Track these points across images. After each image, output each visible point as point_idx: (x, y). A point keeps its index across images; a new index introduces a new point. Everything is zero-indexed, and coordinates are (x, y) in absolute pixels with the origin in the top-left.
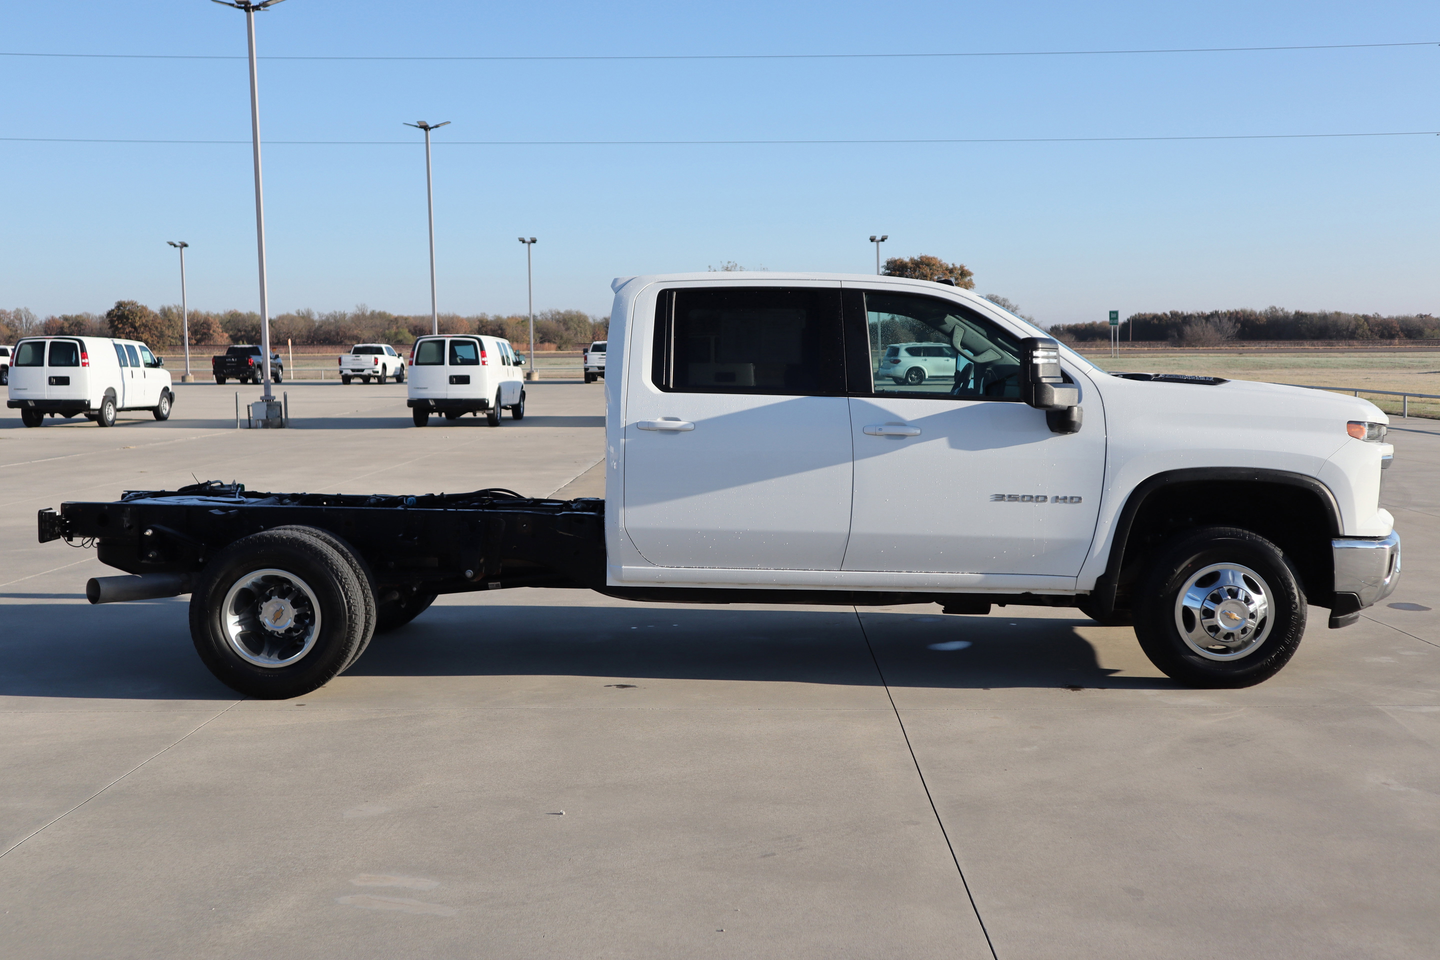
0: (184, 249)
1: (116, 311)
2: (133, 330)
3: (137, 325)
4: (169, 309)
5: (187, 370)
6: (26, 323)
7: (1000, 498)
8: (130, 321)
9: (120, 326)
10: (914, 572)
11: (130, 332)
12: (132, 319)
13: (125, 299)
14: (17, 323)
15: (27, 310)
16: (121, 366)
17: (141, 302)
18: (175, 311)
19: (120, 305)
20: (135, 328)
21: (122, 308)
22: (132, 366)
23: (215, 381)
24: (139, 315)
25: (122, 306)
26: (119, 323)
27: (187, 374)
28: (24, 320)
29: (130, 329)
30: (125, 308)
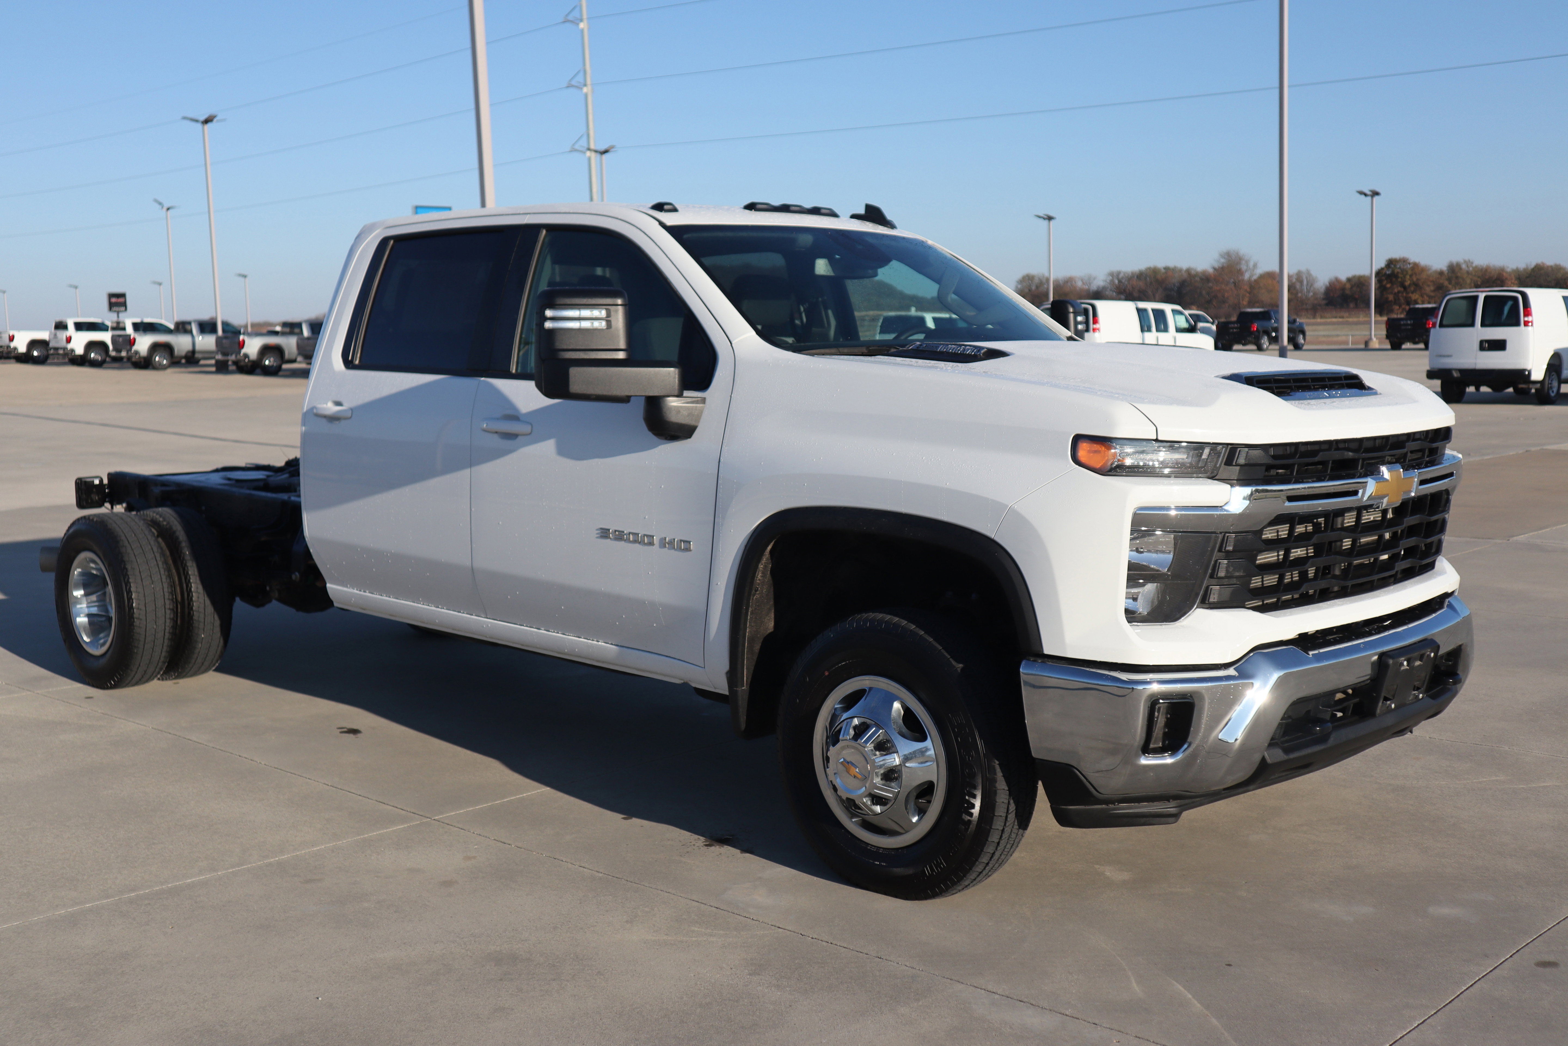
0: (1376, 198)
1: (1385, 269)
2: (1402, 289)
3: (1407, 283)
4: (1458, 265)
5: (1371, 335)
6: (1307, 285)
7: (604, 533)
8: (1399, 280)
9: (1388, 285)
10: (551, 632)
11: (1399, 292)
12: (1401, 278)
13: (1396, 255)
14: (1298, 286)
15: (1308, 272)
16: (1142, 330)
17: (1414, 258)
18: (1464, 266)
19: (1391, 263)
20: (1405, 288)
21: (1393, 266)
22: (1158, 330)
23: (1389, 347)
24: (1410, 272)
25: (1392, 264)
26: (1387, 283)
27: (1371, 339)
28: (1305, 283)
29: (1400, 289)
30: (1395, 266)
